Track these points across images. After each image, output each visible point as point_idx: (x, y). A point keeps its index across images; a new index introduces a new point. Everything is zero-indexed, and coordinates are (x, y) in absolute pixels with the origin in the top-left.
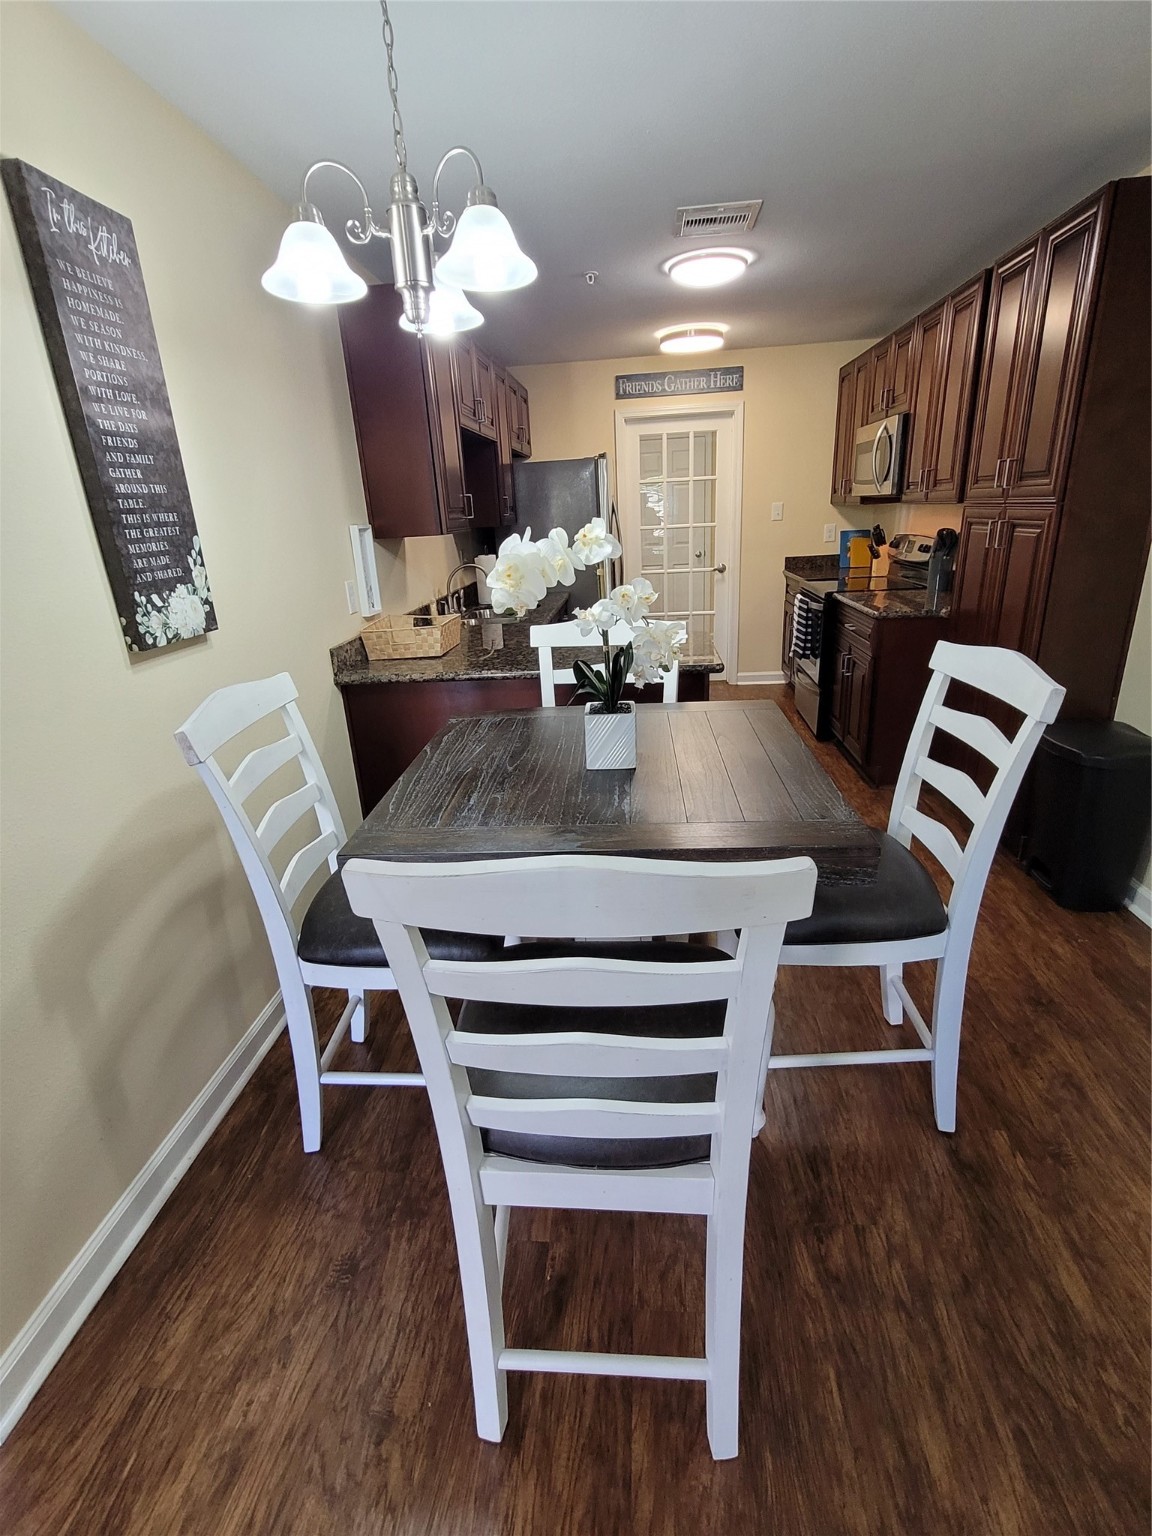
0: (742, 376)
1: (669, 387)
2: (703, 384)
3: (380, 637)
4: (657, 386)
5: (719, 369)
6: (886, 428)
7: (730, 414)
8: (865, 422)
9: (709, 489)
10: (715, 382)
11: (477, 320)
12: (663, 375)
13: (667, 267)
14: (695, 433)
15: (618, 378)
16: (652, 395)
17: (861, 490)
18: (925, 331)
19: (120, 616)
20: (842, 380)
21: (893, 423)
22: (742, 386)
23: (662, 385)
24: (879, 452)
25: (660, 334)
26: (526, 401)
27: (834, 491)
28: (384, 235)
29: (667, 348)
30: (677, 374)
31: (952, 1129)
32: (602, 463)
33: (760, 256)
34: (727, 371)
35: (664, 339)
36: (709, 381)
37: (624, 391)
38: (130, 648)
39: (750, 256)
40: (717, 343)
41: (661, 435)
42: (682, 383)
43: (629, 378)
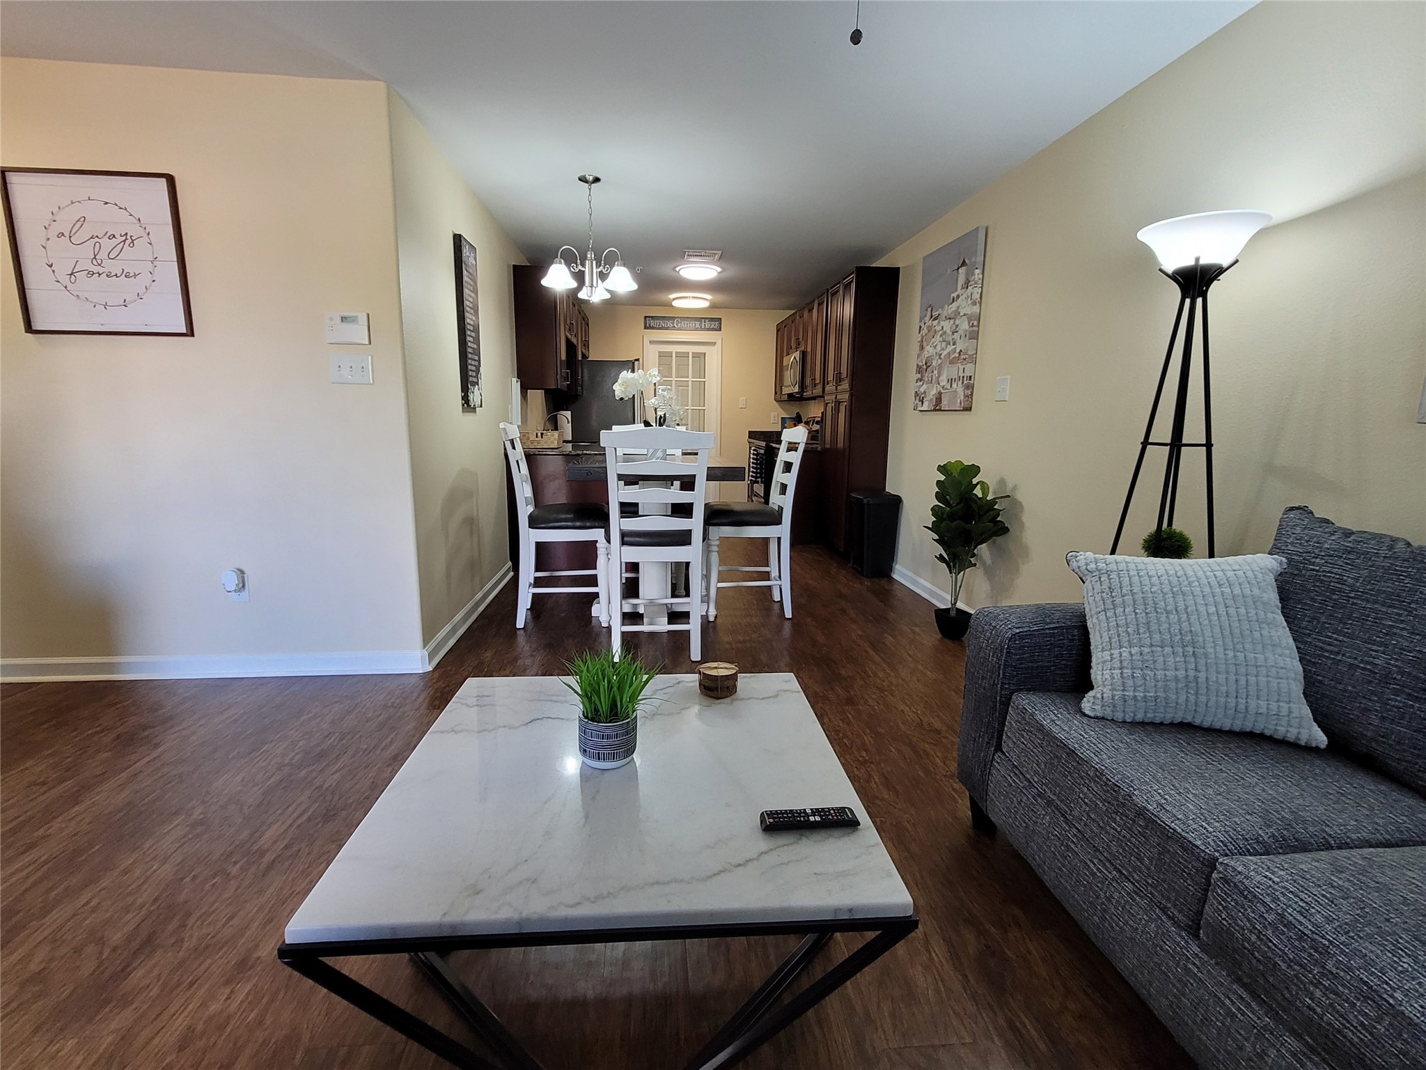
0: (721, 324)
1: (677, 325)
2: (698, 326)
3: (525, 435)
4: (670, 324)
5: (707, 318)
6: (795, 358)
7: (714, 344)
8: (788, 354)
9: (701, 388)
10: (705, 325)
11: (608, 296)
12: (673, 318)
13: (677, 269)
14: (693, 353)
15: (646, 317)
16: (667, 329)
17: (786, 391)
18: (809, 311)
19: (462, 392)
20: (778, 331)
21: (797, 354)
22: (721, 328)
23: (673, 324)
24: (792, 370)
25: (672, 296)
26: (588, 325)
27: (776, 393)
28: (583, 269)
29: (675, 304)
30: (683, 319)
31: (791, 617)
32: (636, 363)
33: (724, 270)
34: (712, 320)
35: (674, 299)
36: (701, 325)
37: (650, 325)
38: (463, 405)
39: (719, 269)
40: (705, 304)
41: (672, 352)
42: (683, 324)
43: (653, 317)
